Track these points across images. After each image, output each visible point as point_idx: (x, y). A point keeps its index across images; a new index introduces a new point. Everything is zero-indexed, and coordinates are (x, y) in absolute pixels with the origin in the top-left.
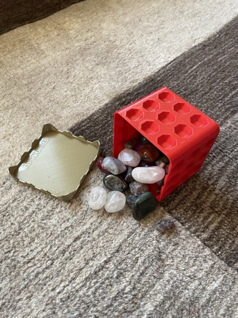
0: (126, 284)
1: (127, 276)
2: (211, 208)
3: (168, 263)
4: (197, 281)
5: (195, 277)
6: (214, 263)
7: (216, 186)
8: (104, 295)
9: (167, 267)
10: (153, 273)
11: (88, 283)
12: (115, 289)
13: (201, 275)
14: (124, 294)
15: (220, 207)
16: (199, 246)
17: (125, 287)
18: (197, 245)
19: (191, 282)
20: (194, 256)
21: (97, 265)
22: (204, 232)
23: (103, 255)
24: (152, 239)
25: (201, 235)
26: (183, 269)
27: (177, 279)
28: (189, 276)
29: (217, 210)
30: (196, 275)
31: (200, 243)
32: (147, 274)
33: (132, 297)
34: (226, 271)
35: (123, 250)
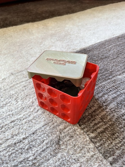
0: (31, 155)
1: (33, 150)
2: (101, 119)
3: (63, 147)
4: (79, 163)
5: (78, 160)
6: (95, 154)
7: (108, 107)
8: (15, 158)
9: (61, 150)
10: (51, 152)
11: (9, 148)
12: (23, 156)
13: (83, 160)
14: (27, 160)
15: (108, 119)
16: (87, 141)
17: (30, 156)
18: (85, 140)
19: (75, 163)
20: (81, 146)
21: (18, 139)
22: (92, 132)
23: (24, 134)
24: (57, 131)
25: (90, 135)
26: (72, 153)
27: (65, 159)
28: (74, 159)
29: (105, 121)
30: (79, 159)
31: (88, 139)
32: (46, 151)
33: (31, 164)
34: (101, 161)
35: (37, 133)
